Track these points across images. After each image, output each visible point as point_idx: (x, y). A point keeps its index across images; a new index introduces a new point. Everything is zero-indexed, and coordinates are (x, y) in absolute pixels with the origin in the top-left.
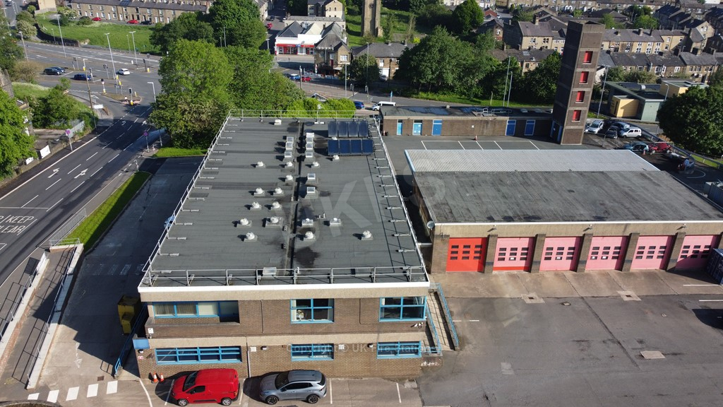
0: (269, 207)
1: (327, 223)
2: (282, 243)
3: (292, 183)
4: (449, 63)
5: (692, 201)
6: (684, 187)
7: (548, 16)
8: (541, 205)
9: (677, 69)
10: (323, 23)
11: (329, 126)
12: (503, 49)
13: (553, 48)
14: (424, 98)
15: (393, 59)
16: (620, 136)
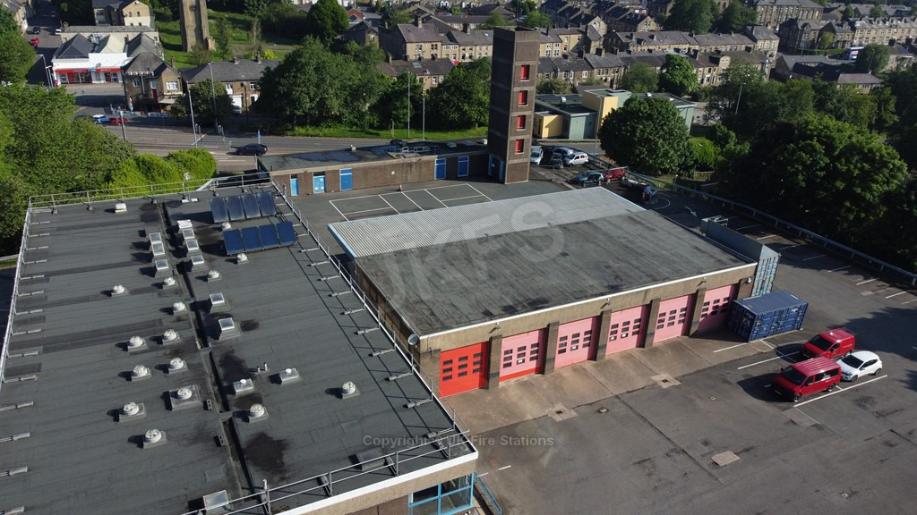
0: (165, 368)
1: (275, 379)
2: (212, 435)
3: (187, 314)
4: (331, 85)
5: (698, 246)
6: (681, 229)
7: (427, 15)
8: (540, 281)
9: (585, 75)
10: (124, 35)
11: (213, 205)
12: (387, 60)
13: (444, 56)
14: (304, 135)
15: (245, 83)
16: (566, 165)
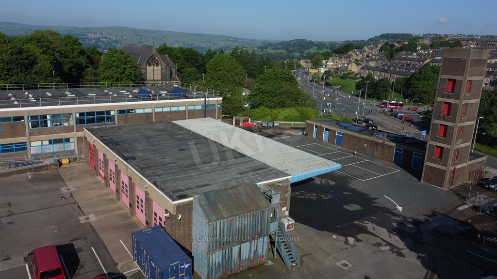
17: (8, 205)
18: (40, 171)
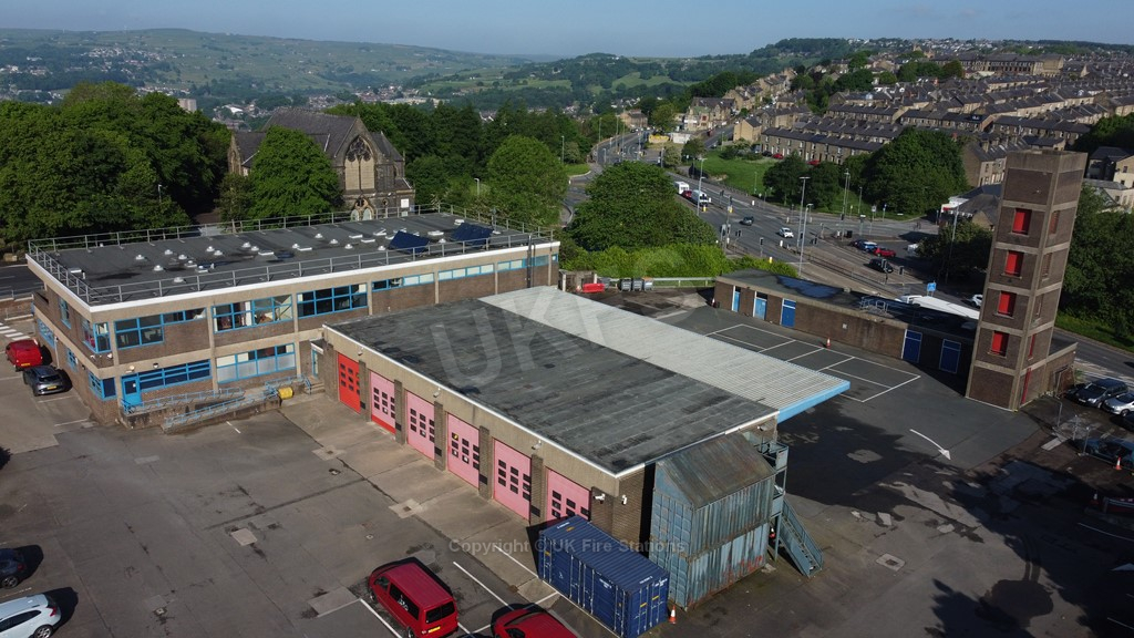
17: (240, 493)
18: (247, 417)
